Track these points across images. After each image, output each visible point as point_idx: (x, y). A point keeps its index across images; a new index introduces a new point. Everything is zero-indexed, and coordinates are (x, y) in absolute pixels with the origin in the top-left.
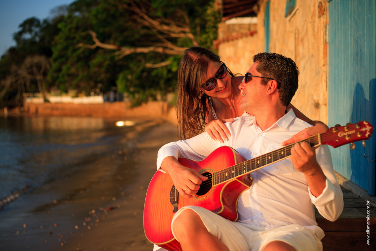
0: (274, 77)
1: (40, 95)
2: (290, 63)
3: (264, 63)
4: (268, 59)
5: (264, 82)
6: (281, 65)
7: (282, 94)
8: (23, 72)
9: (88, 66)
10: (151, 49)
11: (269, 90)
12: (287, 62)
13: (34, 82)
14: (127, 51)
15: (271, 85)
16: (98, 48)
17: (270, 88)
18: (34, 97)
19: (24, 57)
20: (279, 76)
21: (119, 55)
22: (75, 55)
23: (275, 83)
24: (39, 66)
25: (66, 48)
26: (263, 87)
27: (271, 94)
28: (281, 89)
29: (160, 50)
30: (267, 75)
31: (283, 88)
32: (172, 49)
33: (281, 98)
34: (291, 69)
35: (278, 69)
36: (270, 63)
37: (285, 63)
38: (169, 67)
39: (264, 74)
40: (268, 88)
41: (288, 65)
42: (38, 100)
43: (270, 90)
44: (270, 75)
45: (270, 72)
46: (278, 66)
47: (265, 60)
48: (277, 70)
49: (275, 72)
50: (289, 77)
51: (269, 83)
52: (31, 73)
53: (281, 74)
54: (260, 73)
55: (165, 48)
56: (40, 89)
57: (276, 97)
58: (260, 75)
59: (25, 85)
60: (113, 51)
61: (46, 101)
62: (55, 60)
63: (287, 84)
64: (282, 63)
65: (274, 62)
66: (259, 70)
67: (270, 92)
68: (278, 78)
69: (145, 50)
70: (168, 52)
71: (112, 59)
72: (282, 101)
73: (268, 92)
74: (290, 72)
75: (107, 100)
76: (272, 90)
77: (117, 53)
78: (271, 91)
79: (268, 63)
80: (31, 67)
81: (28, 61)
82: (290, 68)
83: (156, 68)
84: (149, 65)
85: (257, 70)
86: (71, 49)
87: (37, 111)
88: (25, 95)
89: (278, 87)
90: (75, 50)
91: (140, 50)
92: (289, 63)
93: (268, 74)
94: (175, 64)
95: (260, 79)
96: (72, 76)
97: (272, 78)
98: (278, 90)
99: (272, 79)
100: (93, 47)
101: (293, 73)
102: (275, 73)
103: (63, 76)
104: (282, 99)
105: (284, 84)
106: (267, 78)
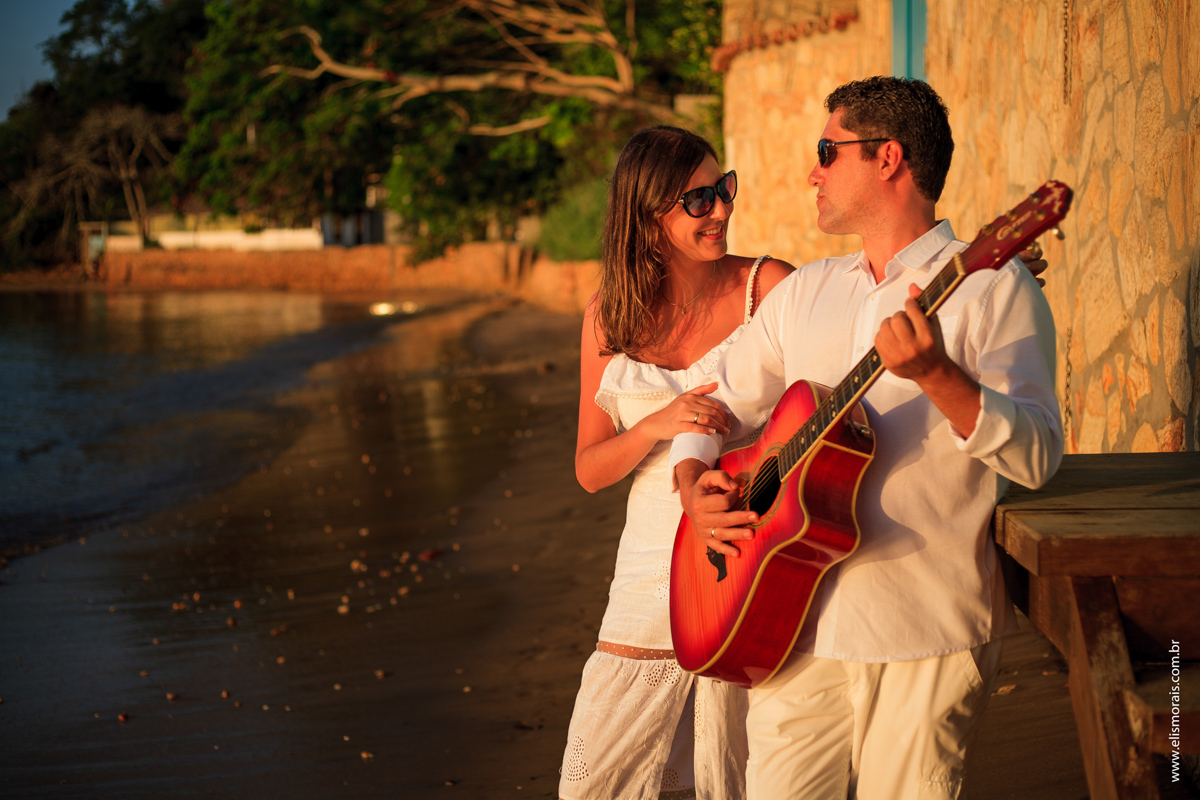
0: (891, 135)
1: (132, 227)
2: (920, 90)
3: (857, 107)
4: (862, 94)
5: (870, 154)
6: (899, 99)
7: (919, 169)
8: (78, 159)
9: (300, 134)
10: (490, 79)
11: (883, 168)
12: (913, 91)
13: (113, 188)
14: (417, 86)
15: (888, 156)
16: (328, 78)
17: (886, 164)
18: (112, 233)
19: (80, 114)
20: (900, 128)
21: (394, 98)
22: (256, 99)
23: (895, 147)
24: (125, 140)
25: (230, 79)
26: (867, 164)
27: (893, 178)
28: (913, 159)
29: (517, 83)
30: (870, 133)
31: (917, 154)
32: (548, 80)
33: (918, 180)
34: (926, 103)
35: (895, 112)
36: (872, 102)
37: (907, 92)
38: (545, 134)
39: (863, 132)
40: (881, 164)
41: (916, 95)
42: (124, 244)
43: (885, 169)
44: (878, 131)
45: (876, 123)
46: (892, 104)
47: (857, 97)
48: (892, 114)
49: (889, 120)
50: (925, 125)
51: (882, 151)
52: (104, 162)
53: (905, 122)
54: (853, 132)
55: (531, 76)
56: (131, 209)
57: (906, 181)
58: (853, 136)
59: (85, 198)
60: (375, 86)
61: (150, 244)
62: (198, 116)
63: (924, 143)
64: (900, 95)
65: (880, 98)
66: (847, 126)
67: (887, 173)
68: (900, 131)
69: (472, 83)
70: (540, 87)
71: (372, 108)
72: (922, 187)
73: (882, 174)
74: (924, 111)
75: (334, 239)
76: (893, 167)
77: (386, 93)
78: (890, 170)
79: (866, 105)
80: (104, 141)
81: (94, 123)
82: (923, 101)
83: (504, 138)
84: (482, 129)
85: (843, 127)
86: (245, 80)
87: (128, 278)
88: (85, 227)
89: (906, 156)
90: (257, 85)
91: (454, 83)
92: (918, 92)
93: (873, 131)
94: (564, 123)
95: (857, 148)
96: (250, 163)
97: (884, 136)
98: (906, 163)
99: (887, 140)
100: (313, 74)
101: (933, 114)
102: (889, 122)
103: (222, 165)
104: (921, 183)
105: (919, 146)
106: (873, 141)
